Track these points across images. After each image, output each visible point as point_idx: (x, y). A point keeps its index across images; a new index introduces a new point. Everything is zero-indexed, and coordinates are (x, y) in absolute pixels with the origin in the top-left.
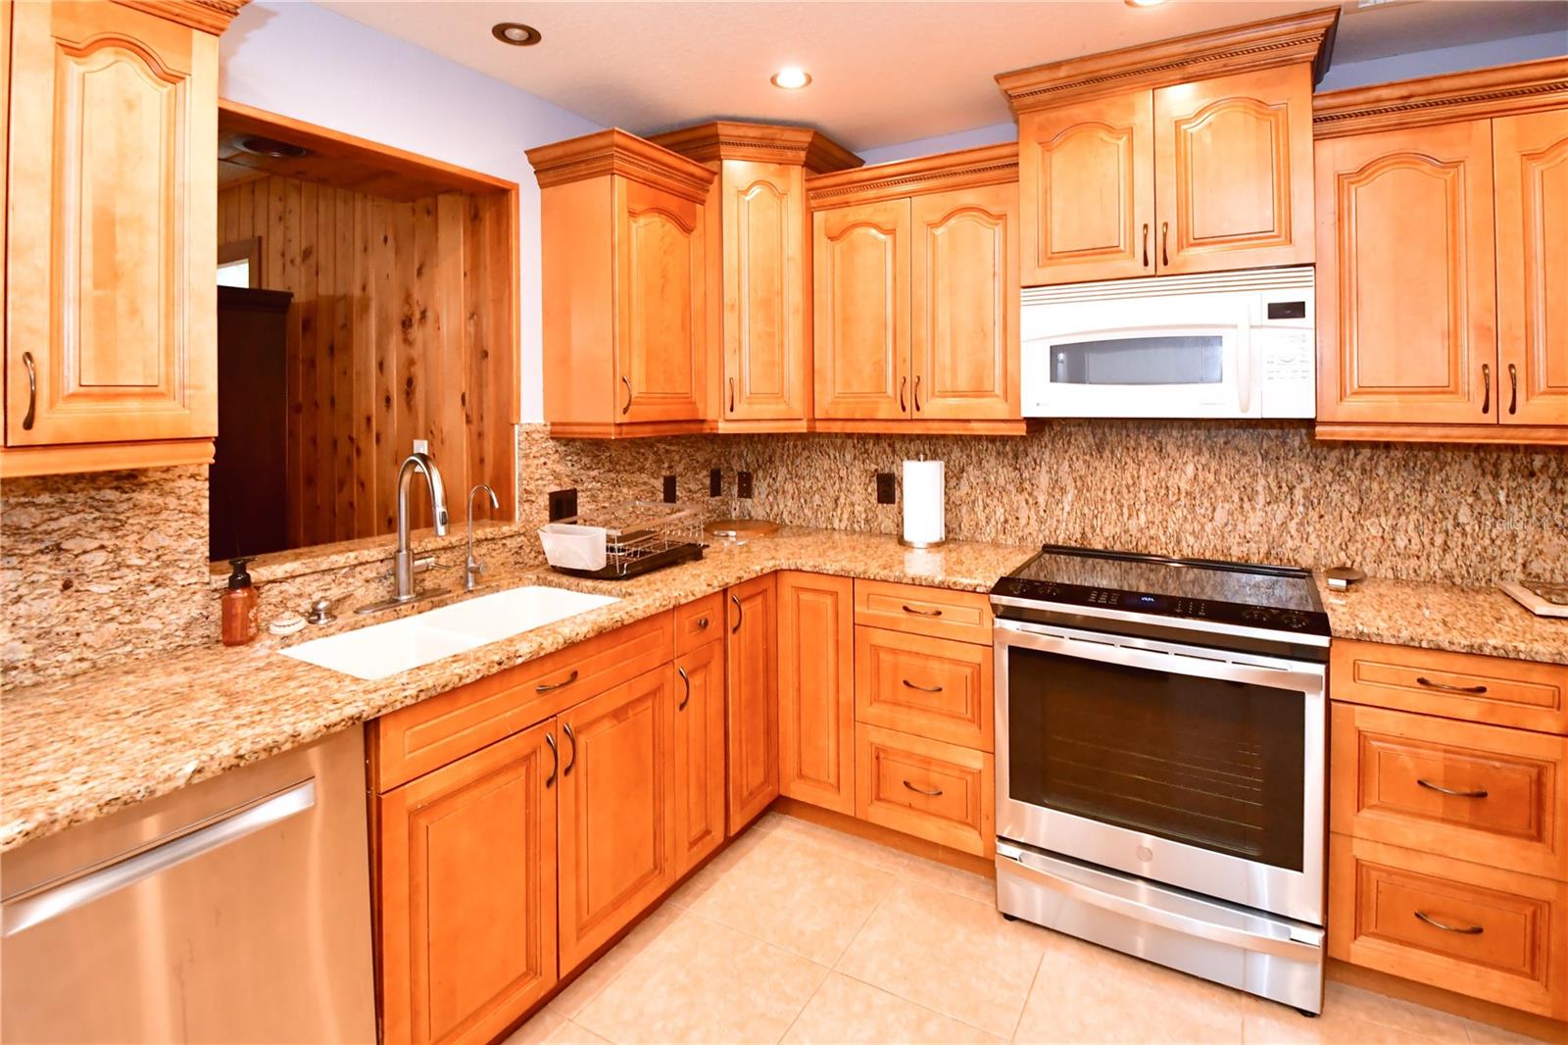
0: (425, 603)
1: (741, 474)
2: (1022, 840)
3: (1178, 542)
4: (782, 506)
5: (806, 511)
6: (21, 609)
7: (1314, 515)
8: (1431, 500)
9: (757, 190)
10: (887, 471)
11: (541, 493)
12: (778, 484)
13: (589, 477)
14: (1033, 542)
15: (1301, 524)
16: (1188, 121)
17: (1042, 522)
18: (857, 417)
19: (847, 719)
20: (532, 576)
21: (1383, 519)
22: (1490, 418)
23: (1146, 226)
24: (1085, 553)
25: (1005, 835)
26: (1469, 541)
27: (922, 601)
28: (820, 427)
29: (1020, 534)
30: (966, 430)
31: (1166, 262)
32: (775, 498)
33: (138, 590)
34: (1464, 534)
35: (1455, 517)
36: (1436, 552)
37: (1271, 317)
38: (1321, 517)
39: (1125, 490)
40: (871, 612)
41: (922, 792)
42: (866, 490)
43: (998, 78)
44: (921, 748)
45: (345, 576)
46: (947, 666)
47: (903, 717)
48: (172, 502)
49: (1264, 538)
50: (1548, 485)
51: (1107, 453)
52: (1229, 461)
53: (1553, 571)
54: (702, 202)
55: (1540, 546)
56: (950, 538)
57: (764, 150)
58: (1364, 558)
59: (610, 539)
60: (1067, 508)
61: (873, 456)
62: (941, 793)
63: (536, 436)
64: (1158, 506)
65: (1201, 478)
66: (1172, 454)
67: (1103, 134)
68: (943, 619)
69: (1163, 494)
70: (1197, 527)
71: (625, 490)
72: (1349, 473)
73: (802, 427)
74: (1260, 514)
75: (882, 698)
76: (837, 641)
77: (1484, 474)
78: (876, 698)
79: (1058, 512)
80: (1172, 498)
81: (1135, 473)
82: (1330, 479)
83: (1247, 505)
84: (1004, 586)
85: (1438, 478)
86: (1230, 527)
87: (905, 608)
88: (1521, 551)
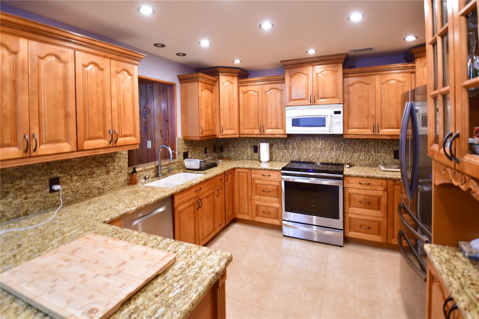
0: (164, 176)
1: (220, 146)
2: (287, 220)
3: (318, 159)
4: (231, 154)
5: (237, 155)
6: (101, 177)
7: (345, 153)
8: (366, 149)
9: (227, 83)
10: (256, 145)
11: (182, 152)
12: (230, 149)
13: (190, 148)
14: (289, 160)
15: (342, 155)
16: (319, 73)
17: (290, 156)
18: (250, 133)
19: (250, 199)
20: (182, 170)
21: (358, 153)
22: (374, 133)
23: (311, 95)
24: (299, 162)
25: (284, 219)
26: (373, 157)
27: (266, 173)
28: (241, 136)
29: (286, 159)
30: (274, 136)
31: (315, 102)
32: (229, 152)
33: (117, 174)
34: (372, 156)
35: (371, 153)
36: (367, 159)
37: (335, 114)
38: (346, 153)
39: (308, 149)
40: (255, 176)
41: (267, 213)
42: (251, 150)
43: (281, 61)
44: (266, 204)
45: (149, 171)
46: (272, 187)
47: (263, 198)
48: (122, 156)
49: (335, 158)
50: (387, 146)
51: (304, 141)
52: (328, 142)
53: (388, 163)
54: (215, 85)
55: (386, 158)
56: (271, 159)
57: (229, 74)
58: (354, 161)
59: (200, 162)
60: (296, 153)
61: (253, 142)
62: (270, 213)
63: (180, 140)
64: (314, 152)
65: (323, 145)
66: (317, 141)
67: (302, 75)
68: (271, 177)
69: (315, 149)
70: (322, 156)
71: (197, 151)
72: (351, 144)
73: (237, 136)
74: (334, 153)
75: (258, 194)
76: (248, 183)
77: (376, 144)
78: (256, 194)
79: (294, 154)
80: (317, 150)
81: (310, 145)
82: (348, 145)
83: (332, 151)
84: (283, 169)
85: (368, 145)
86: (329, 156)
87: (263, 175)
88: (383, 159)
